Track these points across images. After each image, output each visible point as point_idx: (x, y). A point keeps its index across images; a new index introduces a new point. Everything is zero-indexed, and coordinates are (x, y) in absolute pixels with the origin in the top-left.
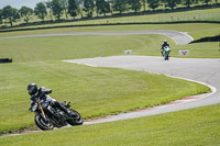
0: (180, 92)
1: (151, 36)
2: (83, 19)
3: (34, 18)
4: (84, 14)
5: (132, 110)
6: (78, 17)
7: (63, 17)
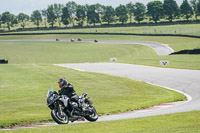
0: (159, 99)
1: (136, 46)
2: (75, 27)
3: (30, 24)
4: (76, 23)
5: (114, 113)
6: (70, 25)
7: (56, 24)
